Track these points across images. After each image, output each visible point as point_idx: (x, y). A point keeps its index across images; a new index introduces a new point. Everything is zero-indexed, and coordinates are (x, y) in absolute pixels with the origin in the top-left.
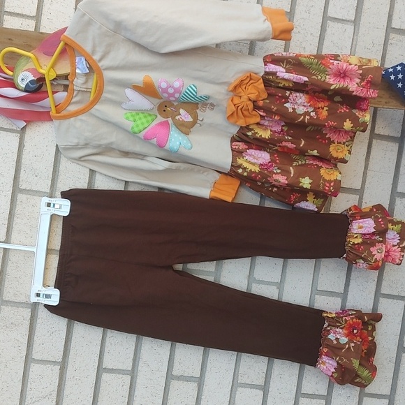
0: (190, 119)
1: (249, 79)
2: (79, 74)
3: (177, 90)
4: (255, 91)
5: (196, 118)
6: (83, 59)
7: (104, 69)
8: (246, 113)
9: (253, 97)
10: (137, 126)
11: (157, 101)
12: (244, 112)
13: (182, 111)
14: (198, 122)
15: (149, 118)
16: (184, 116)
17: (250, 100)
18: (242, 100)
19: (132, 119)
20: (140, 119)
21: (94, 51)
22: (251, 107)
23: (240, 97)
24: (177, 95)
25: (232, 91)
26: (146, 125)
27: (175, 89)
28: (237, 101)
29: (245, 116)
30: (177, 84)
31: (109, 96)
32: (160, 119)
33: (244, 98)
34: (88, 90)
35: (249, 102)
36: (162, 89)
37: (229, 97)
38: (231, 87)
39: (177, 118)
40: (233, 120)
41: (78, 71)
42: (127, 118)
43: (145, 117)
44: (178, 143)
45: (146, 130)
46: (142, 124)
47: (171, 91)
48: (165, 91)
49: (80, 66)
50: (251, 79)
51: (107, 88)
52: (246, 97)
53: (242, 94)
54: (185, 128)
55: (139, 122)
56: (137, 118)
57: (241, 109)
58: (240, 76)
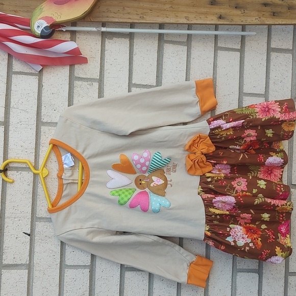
0: (162, 182)
1: (199, 139)
2: (66, 169)
3: (147, 159)
4: (206, 147)
5: (166, 180)
6: (69, 155)
7: (88, 158)
8: (201, 164)
9: (204, 151)
10: (122, 199)
11: (134, 177)
12: (200, 164)
13: (154, 178)
14: (169, 182)
15: (131, 191)
16: (157, 181)
17: (203, 154)
18: (197, 155)
19: (117, 194)
20: (123, 193)
21: (77, 146)
22: (204, 159)
23: (195, 153)
24: (147, 163)
25: (187, 150)
26: (129, 196)
27: (145, 158)
28: (193, 157)
29: (201, 167)
30: (145, 155)
31: (95, 179)
32: (138, 191)
33: (199, 153)
34: (75, 181)
35: (203, 156)
36: (136, 161)
37: (185, 155)
38: (187, 147)
39: (152, 185)
40: (192, 172)
41: (65, 166)
42: (113, 195)
43: (127, 191)
44: (158, 204)
45: (130, 201)
46: (126, 196)
47: (142, 161)
48: (138, 162)
49: (67, 162)
50: (200, 138)
51: (92, 173)
52: (199, 152)
53: (196, 150)
54: (161, 191)
55: (123, 196)
56: (121, 193)
57: (197, 162)
58: (192, 138)
